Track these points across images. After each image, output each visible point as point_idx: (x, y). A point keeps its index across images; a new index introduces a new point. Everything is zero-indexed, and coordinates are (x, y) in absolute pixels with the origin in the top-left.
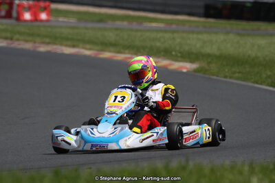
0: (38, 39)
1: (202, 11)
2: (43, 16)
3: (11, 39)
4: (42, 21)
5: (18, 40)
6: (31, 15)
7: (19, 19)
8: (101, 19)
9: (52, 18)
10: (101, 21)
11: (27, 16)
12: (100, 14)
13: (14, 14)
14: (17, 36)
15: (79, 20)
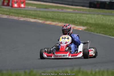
0: (20, 15)
1: (88, 5)
2: (22, 6)
3: (9, 15)
4: (22, 7)
5: (11, 15)
6: (17, 5)
7: (12, 6)
8: (46, 7)
9: (26, 6)
10: (46, 8)
11: (16, 5)
12: (46, 5)
13: (10, 4)
14: (11, 14)
15: (37, 7)
